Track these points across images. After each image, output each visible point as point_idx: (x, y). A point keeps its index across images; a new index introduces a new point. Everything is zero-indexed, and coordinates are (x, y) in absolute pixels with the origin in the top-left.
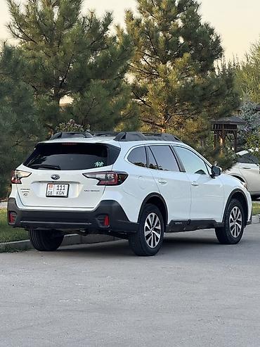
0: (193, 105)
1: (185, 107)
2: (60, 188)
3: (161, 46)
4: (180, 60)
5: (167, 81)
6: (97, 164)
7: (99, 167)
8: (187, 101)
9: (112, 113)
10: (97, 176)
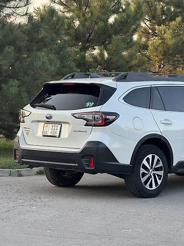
0: (181, 57)
1: (175, 59)
2: (53, 128)
3: (159, 12)
4: (174, 23)
5: (162, 39)
6: (88, 104)
7: (89, 107)
8: (178, 53)
9: (127, 62)
10: (86, 116)
